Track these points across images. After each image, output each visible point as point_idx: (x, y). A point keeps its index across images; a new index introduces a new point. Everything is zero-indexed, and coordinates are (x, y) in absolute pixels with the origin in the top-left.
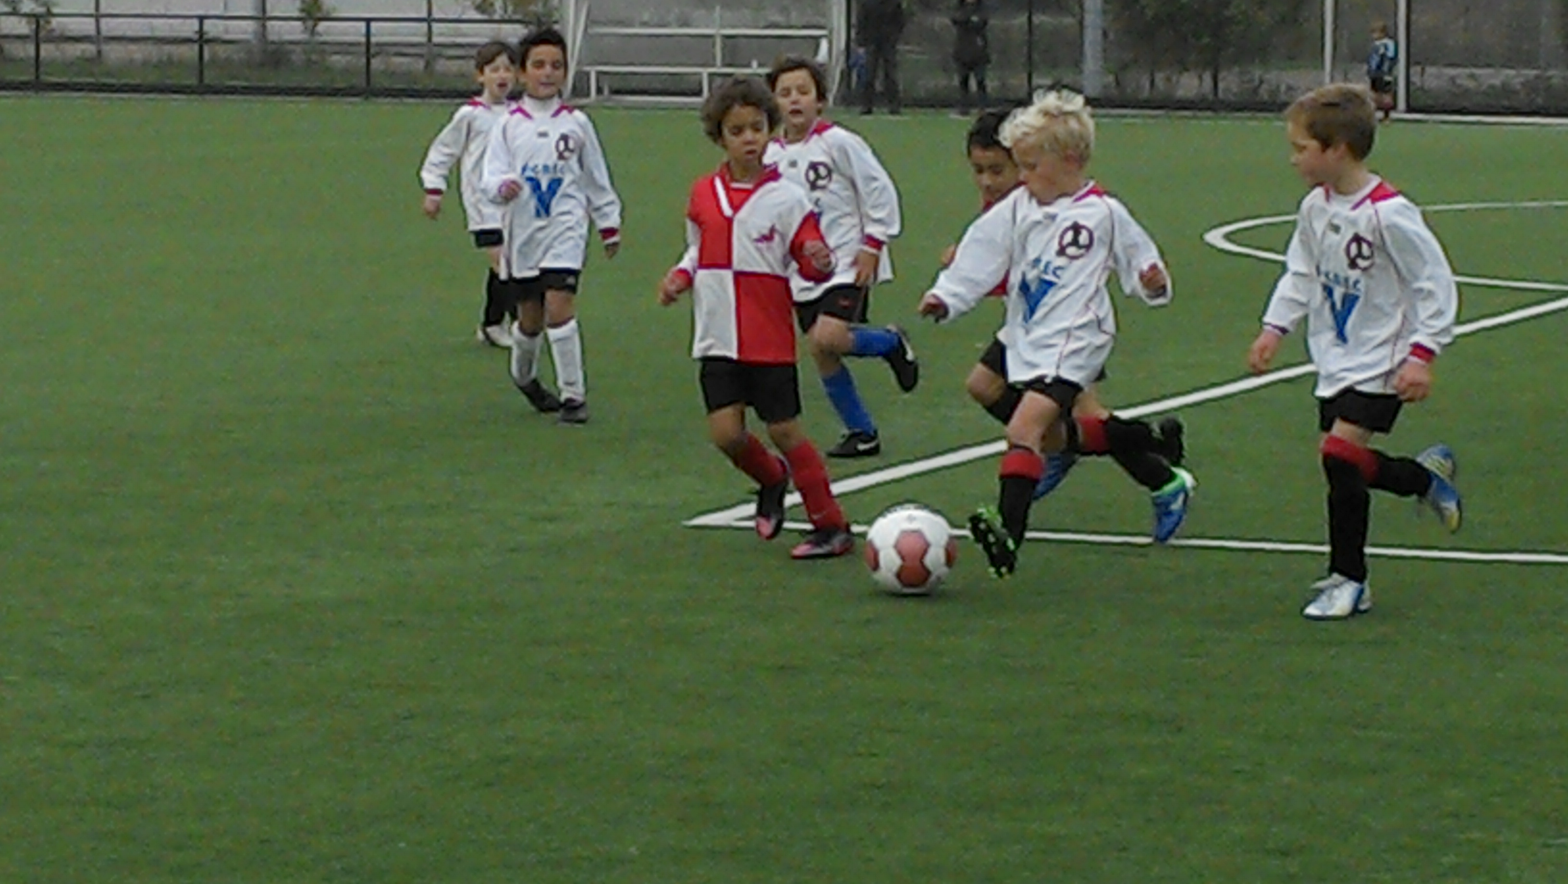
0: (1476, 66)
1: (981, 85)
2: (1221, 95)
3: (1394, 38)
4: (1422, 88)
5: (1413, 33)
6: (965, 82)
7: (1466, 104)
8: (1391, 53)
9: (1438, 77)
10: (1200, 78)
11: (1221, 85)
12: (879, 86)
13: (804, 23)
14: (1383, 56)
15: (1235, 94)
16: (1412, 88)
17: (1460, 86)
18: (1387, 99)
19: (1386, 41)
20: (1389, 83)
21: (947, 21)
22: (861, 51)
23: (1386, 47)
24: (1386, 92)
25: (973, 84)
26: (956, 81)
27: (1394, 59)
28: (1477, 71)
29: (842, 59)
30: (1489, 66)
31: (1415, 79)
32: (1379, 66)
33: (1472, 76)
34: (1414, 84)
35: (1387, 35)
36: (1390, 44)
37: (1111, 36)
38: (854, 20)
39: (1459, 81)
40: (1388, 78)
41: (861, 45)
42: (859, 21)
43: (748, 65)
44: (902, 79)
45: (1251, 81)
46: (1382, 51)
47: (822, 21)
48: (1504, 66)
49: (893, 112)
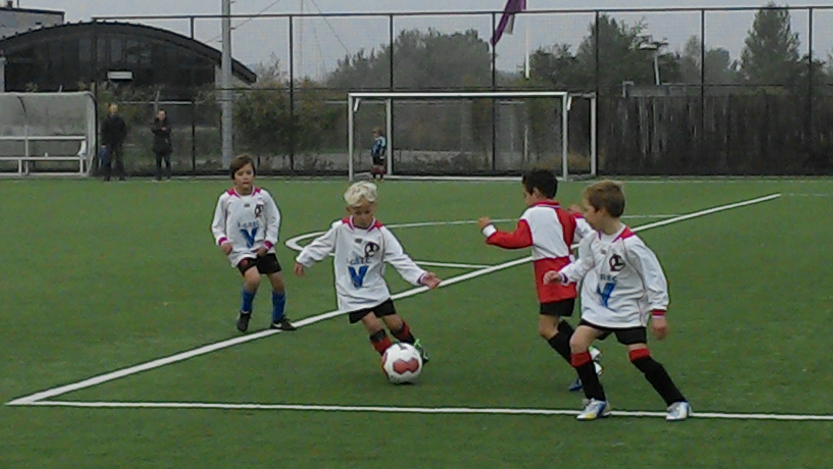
0: (428, 150)
1: (168, 164)
2: (294, 167)
3: (385, 136)
4: (399, 162)
5: (394, 135)
6: (159, 163)
7: (422, 170)
8: (383, 144)
9: (409, 156)
10: (284, 158)
11: (295, 162)
12: (113, 165)
13: (73, 132)
14: (380, 146)
15: (303, 167)
16: (395, 162)
17: (420, 161)
18: (382, 168)
19: (381, 138)
20: (382, 160)
21: (150, 131)
22: (104, 147)
23: (381, 142)
24: (381, 164)
25: (164, 164)
26: (155, 162)
27: (385, 147)
28: (428, 153)
29: (94, 152)
30: (433, 150)
31: (396, 157)
32: (378, 151)
33: (427, 156)
34: (396, 160)
35: (381, 135)
36: (383, 139)
37: (237, 137)
38: (99, 131)
39: (419, 158)
40: (382, 158)
41: (103, 144)
42: (102, 131)
43: (43, 156)
44: (125, 162)
45: (311, 159)
46: (379, 143)
47: (83, 132)
48: (442, 150)
49: (121, 179)
